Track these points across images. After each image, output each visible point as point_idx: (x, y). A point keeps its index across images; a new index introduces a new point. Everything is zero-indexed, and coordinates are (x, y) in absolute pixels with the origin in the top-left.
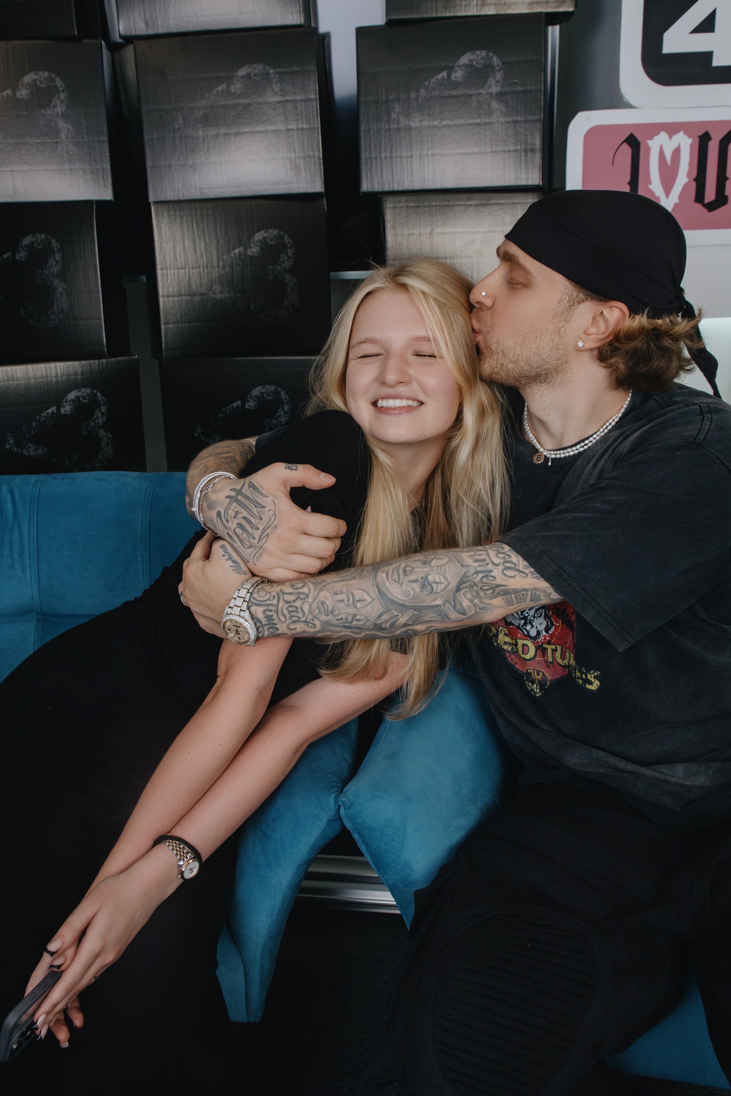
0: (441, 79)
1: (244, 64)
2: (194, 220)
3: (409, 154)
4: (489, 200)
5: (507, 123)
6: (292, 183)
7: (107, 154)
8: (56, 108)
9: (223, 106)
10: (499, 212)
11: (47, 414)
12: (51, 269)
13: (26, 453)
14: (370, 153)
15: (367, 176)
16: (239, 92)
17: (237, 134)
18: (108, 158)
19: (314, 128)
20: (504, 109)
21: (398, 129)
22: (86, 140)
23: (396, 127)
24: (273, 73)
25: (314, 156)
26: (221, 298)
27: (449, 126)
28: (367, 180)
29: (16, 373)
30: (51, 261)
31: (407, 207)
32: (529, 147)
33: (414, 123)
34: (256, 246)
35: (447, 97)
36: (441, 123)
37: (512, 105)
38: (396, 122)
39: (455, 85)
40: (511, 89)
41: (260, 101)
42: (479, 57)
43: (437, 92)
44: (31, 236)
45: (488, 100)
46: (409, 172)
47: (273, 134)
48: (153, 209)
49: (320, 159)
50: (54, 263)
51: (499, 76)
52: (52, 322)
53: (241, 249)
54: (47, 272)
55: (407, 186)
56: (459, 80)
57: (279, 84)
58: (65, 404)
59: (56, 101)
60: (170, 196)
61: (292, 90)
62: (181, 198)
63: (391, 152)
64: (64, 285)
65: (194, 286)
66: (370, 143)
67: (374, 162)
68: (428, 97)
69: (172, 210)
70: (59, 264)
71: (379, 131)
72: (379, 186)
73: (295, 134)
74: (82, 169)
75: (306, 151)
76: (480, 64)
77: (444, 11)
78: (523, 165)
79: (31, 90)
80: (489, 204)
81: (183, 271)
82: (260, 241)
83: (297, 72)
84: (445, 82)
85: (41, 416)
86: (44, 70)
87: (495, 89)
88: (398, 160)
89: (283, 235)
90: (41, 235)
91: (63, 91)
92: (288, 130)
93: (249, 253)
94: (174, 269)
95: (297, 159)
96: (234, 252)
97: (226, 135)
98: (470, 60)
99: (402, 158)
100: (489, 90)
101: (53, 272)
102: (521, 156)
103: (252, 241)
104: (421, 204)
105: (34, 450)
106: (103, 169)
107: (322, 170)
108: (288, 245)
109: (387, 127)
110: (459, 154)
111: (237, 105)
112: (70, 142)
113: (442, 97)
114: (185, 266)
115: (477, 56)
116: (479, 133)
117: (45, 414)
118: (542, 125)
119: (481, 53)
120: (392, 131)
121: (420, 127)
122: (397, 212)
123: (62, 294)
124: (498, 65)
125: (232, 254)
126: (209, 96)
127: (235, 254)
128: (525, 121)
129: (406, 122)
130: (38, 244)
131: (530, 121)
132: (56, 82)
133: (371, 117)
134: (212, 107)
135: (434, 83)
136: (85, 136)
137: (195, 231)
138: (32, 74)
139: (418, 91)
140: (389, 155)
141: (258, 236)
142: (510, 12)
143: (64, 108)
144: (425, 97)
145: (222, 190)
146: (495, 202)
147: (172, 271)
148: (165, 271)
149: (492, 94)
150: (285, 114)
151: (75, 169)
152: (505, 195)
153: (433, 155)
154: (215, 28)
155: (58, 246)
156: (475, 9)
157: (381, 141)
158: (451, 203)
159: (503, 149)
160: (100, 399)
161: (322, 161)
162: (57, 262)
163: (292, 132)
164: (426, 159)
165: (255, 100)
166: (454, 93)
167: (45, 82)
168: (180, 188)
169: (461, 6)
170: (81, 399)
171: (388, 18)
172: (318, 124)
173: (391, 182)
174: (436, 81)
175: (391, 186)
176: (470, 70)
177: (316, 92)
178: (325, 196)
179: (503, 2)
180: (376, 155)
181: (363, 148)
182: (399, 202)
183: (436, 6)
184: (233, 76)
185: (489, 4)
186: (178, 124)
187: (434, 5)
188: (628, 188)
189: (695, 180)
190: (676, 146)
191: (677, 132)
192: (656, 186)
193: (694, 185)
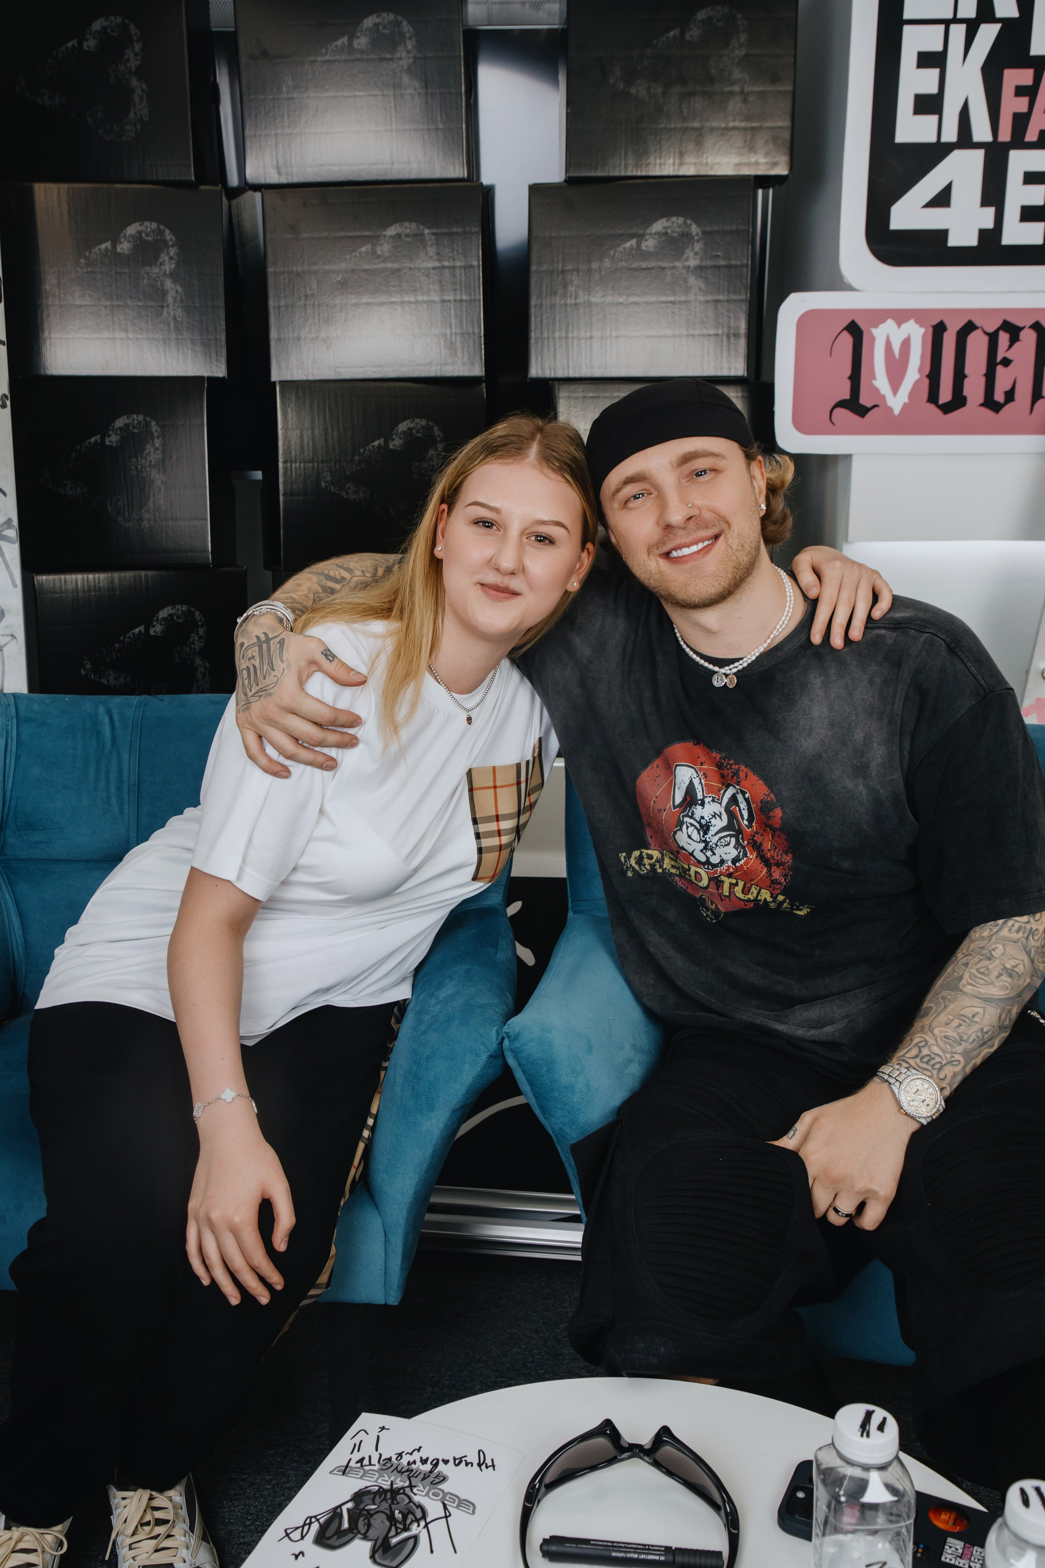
0: (629, 248)
1: (394, 222)
2: (327, 405)
3: (588, 334)
5: (707, 302)
6: (446, 364)
7: (223, 323)
8: (164, 265)
9: (365, 271)
11: (133, 634)
12: (149, 458)
13: (105, 681)
14: (541, 332)
15: (537, 359)
16: (386, 254)
17: (382, 304)
18: (224, 327)
19: (475, 300)
20: (703, 286)
21: (576, 305)
22: (198, 305)
23: (573, 302)
24: (428, 234)
25: (474, 333)
26: (354, 499)
27: (637, 303)
28: (537, 364)
29: (99, 583)
30: (149, 448)
31: (584, 397)
32: (732, 332)
33: (596, 299)
34: (400, 438)
35: (636, 269)
36: (627, 300)
37: (713, 281)
38: (573, 296)
39: (646, 255)
40: (712, 263)
41: (412, 265)
42: (675, 225)
43: (623, 264)
44: (125, 417)
45: (685, 274)
46: (588, 356)
47: (425, 306)
48: (278, 390)
49: (481, 337)
50: (152, 450)
51: (698, 247)
52: (145, 522)
53: (381, 441)
54: (143, 462)
55: (585, 373)
56: (651, 250)
57: (434, 247)
58: (155, 623)
59: (164, 257)
60: (298, 374)
62: (311, 378)
63: (567, 331)
64: (163, 477)
65: (323, 484)
66: (542, 320)
67: (546, 342)
68: (613, 269)
70: (159, 452)
71: (553, 306)
73: (452, 307)
74: (191, 339)
75: (465, 327)
76: (676, 232)
77: (634, 169)
78: (725, 352)
79: (135, 244)
81: (310, 465)
82: (404, 433)
83: (457, 233)
84: (634, 252)
85: (125, 637)
86: (151, 220)
87: (693, 262)
88: (575, 341)
89: (433, 427)
90: (138, 416)
91: (173, 246)
92: (444, 301)
93: (391, 447)
94: (300, 463)
95: (453, 336)
96: (373, 444)
97: (368, 304)
98: (665, 228)
99: (579, 339)
100: (686, 263)
101: (151, 462)
102: (722, 341)
103: (394, 432)
104: (601, 395)
105: (115, 678)
106: (216, 339)
107: (483, 350)
108: (438, 439)
109: (563, 302)
110: (648, 336)
111: (383, 270)
112: (178, 306)
113: (631, 269)
114: (313, 459)
115: (673, 223)
116: (673, 313)
117: (129, 635)
118: (748, 307)
119: (678, 219)
120: (568, 307)
121: (602, 303)
122: (572, 403)
123: (160, 488)
124: (697, 234)
125: (370, 447)
126: (350, 258)
127: (373, 446)
128: (728, 301)
129: (586, 296)
130: (134, 427)
131: (735, 301)
132: (165, 235)
133: (544, 289)
134: (353, 271)
135: (621, 252)
136: (197, 300)
137: (328, 416)
138: (138, 224)
139: (601, 260)
140: (564, 335)
141: (403, 427)
142: (712, 173)
143: (173, 266)
144: (609, 269)
145: (361, 370)
147: (298, 465)
148: (289, 464)
149: (689, 267)
150: (441, 282)
151: (182, 339)
153: (617, 337)
154: (361, 179)
155: (159, 430)
156: (672, 168)
157: (555, 318)
159: (702, 332)
160: (198, 619)
161: (483, 339)
162: (156, 449)
163: (448, 304)
164: (608, 342)
165: (405, 264)
166: (644, 265)
167: (152, 234)
169: (655, 164)
170: (175, 618)
171: (567, 175)
172: (480, 294)
173: (566, 367)
174: (622, 250)
175: (566, 372)
176: (664, 238)
177: (479, 257)
178: (485, 381)
179: (704, 161)
180: (548, 334)
181: (533, 326)
182: (575, 391)
183: (625, 164)
184: (380, 236)
185: (688, 163)
186: (310, 290)
187: (623, 163)
188: (848, 384)
189: (928, 376)
190: (906, 336)
191: (907, 320)
192: (881, 382)
193: (926, 382)
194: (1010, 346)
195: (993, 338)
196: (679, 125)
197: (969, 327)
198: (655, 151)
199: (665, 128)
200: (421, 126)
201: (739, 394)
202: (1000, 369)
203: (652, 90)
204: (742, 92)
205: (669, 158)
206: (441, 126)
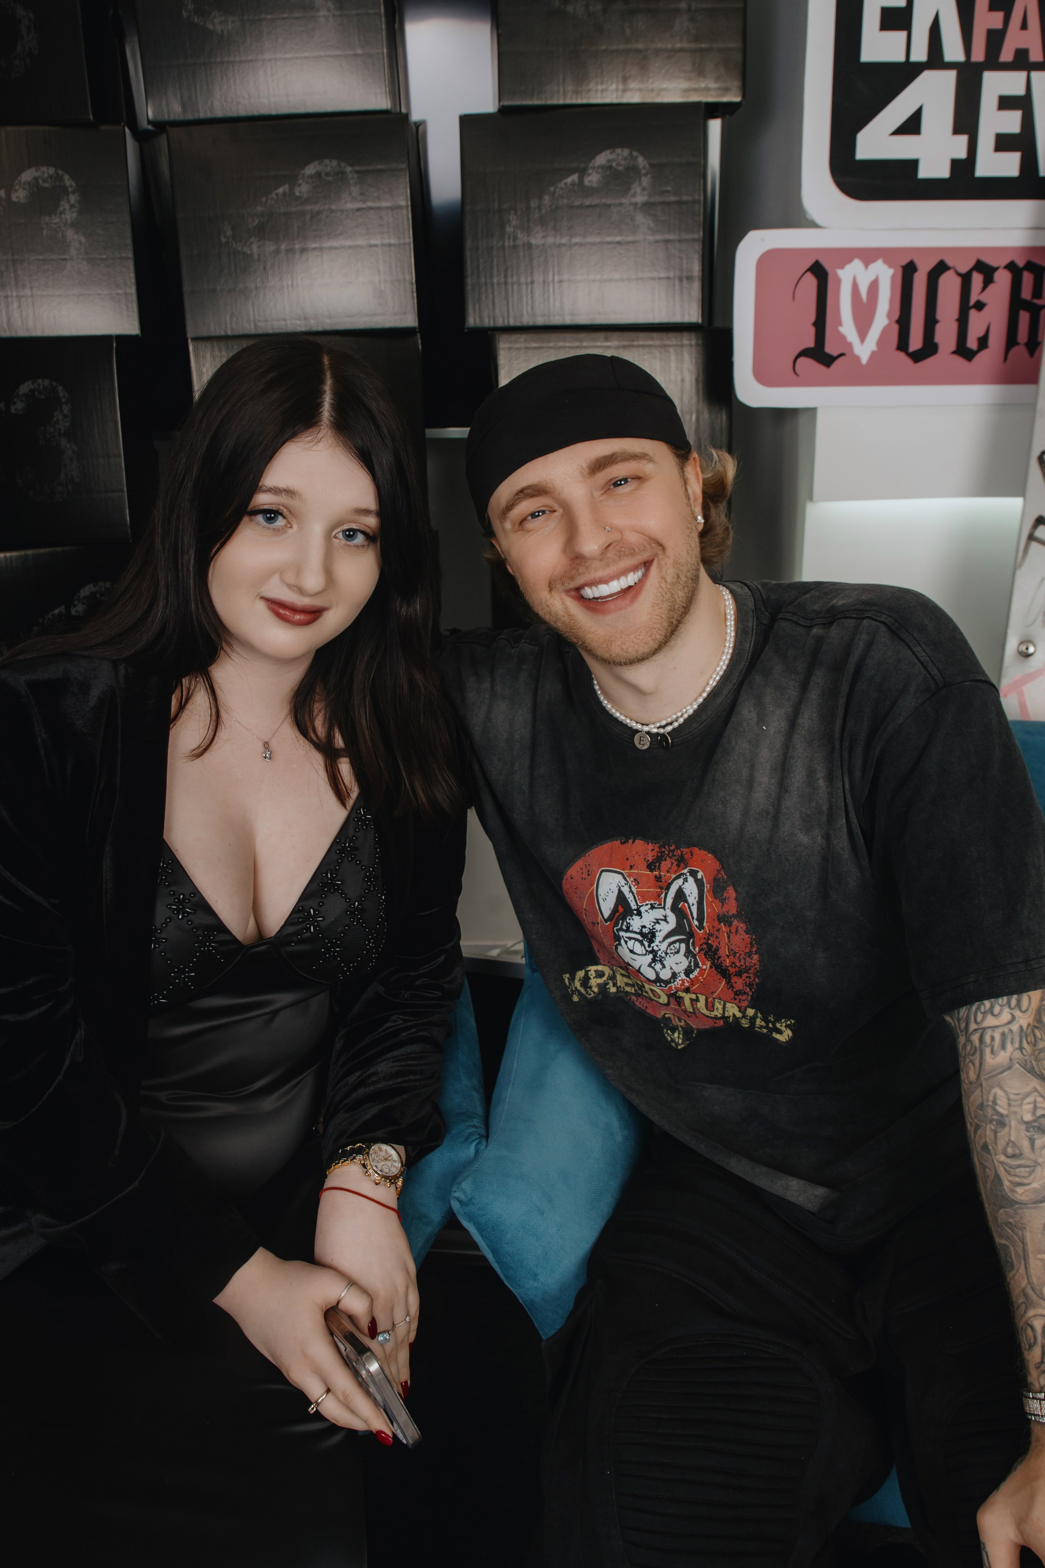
0: (571, 184)
1: (312, 160)
3: (529, 280)
4: (633, 340)
5: (657, 242)
6: (375, 315)
7: (132, 275)
8: (65, 214)
9: (284, 214)
10: (646, 357)
11: (53, 615)
12: (57, 426)
14: (478, 278)
15: (475, 307)
16: (305, 196)
17: (303, 251)
18: (133, 281)
19: (404, 244)
20: (652, 225)
21: (515, 247)
22: (104, 257)
23: (512, 244)
24: (351, 172)
25: (405, 280)
27: (581, 245)
28: (475, 311)
30: (57, 415)
31: (527, 348)
32: (685, 274)
33: (536, 240)
35: (580, 207)
36: (570, 240)
37: (663, 219)
38: (512, 238)
39: (588, 191)
40: (662, 199)
41: (333, 207)
42: (620, 157)
43: (565, 201)
44: (30, 382)
45: (632, 212)
46: (530, 301)
47: (350, 251)
48: (191, 348)
49: (411, 284)
50: (61, 417)
51: (645, 181)
52: (58, 496)
54: (52, 430)
55: (527, 320)
56: (594, 185)
57: (358, 186)
58: (76, 603)
59: (64, 205)
60: (214, 330)
61: (376, 195)
62: (229, 333)
63: (506, 276)
64: (74, 447)
66: (478, 265)
67: (484, 289)
68: (554, 207)
69: (216, 349)
70: (67, 420)
71: (489, 249)
72: (489, 320)
73: (380, 252)
74: (98, 295)
75: (394, 273)
76: (621, 165)
77: (574, 97)
78: (677, 297)
79: (31, 191)
80: (633, 346)
83: (381, 171)
84: (576, 187)
85: (44, 619)
86: (48, 164)
87: (640, 199)
88: (515, 287)
90: (43, 381)
91: (74, 193)
92: (371, 246)
95: (382, 284)
97: (288, 251)
98: (609, 161)
99: (520, 284)
100: (634, 200)
101: (60, 430)
102: (674, 285)
104: (544, 345)
106: (126, 294)
107: (415, 298)
109: (500, 244)
110: (594, 281)
111: (303, 214)
112: (83, 259)
113: (572, 207)
115: (618, 155)
116: (620, 254)
117: (50, 615)
118: (701, 247)
119: (623, 151)
120: (507, 249)
121: (543, 245)
122: (514, 354)
123: (71, 459)
124: (644, 168)
126: (267, 201)
128: (680, 241)
129: (525, 238)
130: (40, 393)
131: (687, 240)
132: (64, 180)
133: (479, 230)
134: (270, 215)
135: (562, 189)
136: (102, 251)
138: (33, 169)
139: (540, 198)
140: (502, 280)
142: (660, 100)
143: (75, 215)
144: (550, 206)
145: (283, 323)
146: (641, 343)
149: (636, 204)
150: (366, 225)
151: (89, 295)
152: (655, 335)
153: (560, 282)
154: (274, 112)
155: (67, 395)
156: (615, 95)
157: (492, 261)
158: (585, 344)
159: (652, 275)
161: (415, 286)
162: (65, 416)
163: (376, 249)
164: (551, 286)
165: (327, 206)
166: (587, 202)
167: (49, 180)
168: (228, 320)
169: (596, 91)
170: (98, 595)
171: (501, 104)
172: (410, 238)
173: (506, 315)
174: (564, 186)
175: (506, 321)
176: (608, 173)
177: (407, 197)
178: (419, 332)
179: (651, 86)
180: (486, 280)
181: (469, 271)
182: (516, 342)
183: (564, 91)
184: (298, 175)
185: (632, 89)
186: (224, 237)
187: (561, 89)
188: (812, 330)
189: (898, 322)
190: (873, 278)
191: (874, 260)
192: (848, 328)
193: (896, 328)
194: (984, 288)
195: (966, 279)
196: (622, 47)
197: (941, 268)
198: (596, 76)
199: (605, 50)
200: (338, 52)
201: (693, 342)
202: (973, 313)
203: (591, 8)
204: (689, 10)
205: (612, 83)
206: (359, 51)
